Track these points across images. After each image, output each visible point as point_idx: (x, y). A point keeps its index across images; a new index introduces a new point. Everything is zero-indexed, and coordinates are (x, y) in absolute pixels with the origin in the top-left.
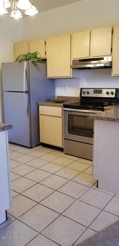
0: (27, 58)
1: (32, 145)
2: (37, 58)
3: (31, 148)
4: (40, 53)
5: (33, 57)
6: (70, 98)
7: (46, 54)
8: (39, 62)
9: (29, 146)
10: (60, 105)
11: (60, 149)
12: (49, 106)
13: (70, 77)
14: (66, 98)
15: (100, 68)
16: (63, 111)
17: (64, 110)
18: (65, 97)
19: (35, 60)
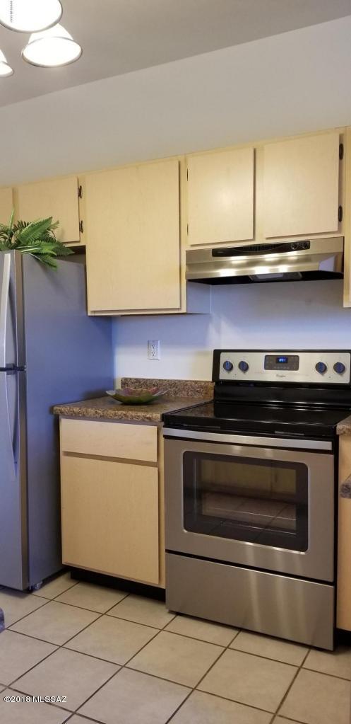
0: (13, 241)
1: (31, 579)
2: (51, 240)
3: (29, 591)
4: (59, 226)
5: (37, 236)
6: (173, 384)
7: (81, 229)
8: (59, 257)
9: (20, 586)
10: (148, 416)
11: (153, 594)
12: (103, 418)
13: (178, 309)
14: (158, 384)
15: (289, 278)
16: (162, 439)
17: (166, 437)
18: (152, 380)
19: (47, 249)
